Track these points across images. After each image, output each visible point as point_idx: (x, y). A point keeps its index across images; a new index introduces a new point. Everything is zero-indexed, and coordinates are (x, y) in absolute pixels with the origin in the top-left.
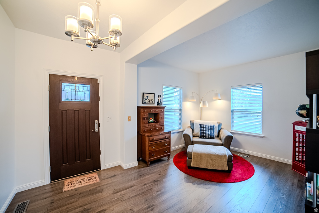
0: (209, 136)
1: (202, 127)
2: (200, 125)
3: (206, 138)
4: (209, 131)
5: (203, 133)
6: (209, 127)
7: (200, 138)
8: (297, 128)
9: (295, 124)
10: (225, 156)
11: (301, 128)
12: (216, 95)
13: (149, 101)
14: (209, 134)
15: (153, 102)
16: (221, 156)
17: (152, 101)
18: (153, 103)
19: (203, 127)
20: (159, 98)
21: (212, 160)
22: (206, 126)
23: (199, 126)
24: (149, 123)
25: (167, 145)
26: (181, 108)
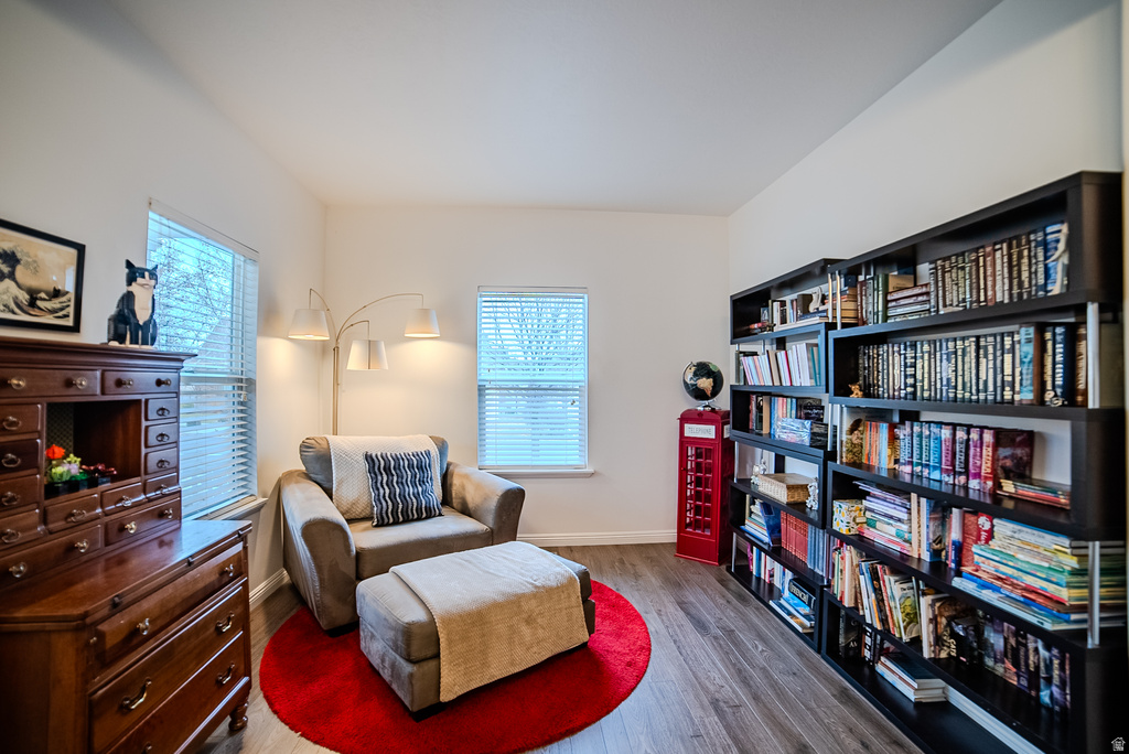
0: (419, 510)
1: (380, 468)
2: (369, 458)
3: (407, 520)
4: (414, 485)
5: (392, 496)
6: (411, 466)
7: (381, 524)
8: (693, 430)
9: (687, 418)
10: (571, 579)
11: (703, 431)
12: (424, 314)
13: (24, 297)
14: (417, 496)
15: (71, 310)
16: (558, 587)
17: (55, 304)
18: (70, 322)
19: (387, 469)
20: (134, 288)
21: (529, 621)
22: (396, 459)
23: (364, 466)
24: (52, 489)
25: (232, 632)
26: (250, 375)
